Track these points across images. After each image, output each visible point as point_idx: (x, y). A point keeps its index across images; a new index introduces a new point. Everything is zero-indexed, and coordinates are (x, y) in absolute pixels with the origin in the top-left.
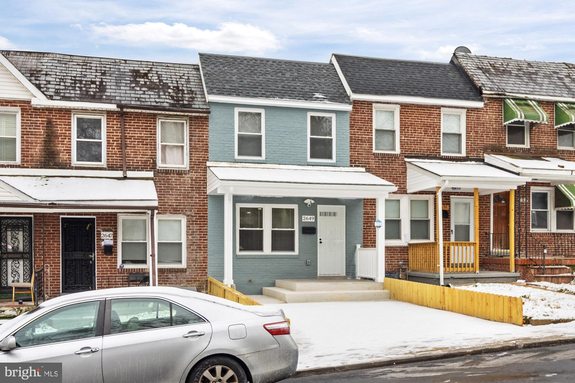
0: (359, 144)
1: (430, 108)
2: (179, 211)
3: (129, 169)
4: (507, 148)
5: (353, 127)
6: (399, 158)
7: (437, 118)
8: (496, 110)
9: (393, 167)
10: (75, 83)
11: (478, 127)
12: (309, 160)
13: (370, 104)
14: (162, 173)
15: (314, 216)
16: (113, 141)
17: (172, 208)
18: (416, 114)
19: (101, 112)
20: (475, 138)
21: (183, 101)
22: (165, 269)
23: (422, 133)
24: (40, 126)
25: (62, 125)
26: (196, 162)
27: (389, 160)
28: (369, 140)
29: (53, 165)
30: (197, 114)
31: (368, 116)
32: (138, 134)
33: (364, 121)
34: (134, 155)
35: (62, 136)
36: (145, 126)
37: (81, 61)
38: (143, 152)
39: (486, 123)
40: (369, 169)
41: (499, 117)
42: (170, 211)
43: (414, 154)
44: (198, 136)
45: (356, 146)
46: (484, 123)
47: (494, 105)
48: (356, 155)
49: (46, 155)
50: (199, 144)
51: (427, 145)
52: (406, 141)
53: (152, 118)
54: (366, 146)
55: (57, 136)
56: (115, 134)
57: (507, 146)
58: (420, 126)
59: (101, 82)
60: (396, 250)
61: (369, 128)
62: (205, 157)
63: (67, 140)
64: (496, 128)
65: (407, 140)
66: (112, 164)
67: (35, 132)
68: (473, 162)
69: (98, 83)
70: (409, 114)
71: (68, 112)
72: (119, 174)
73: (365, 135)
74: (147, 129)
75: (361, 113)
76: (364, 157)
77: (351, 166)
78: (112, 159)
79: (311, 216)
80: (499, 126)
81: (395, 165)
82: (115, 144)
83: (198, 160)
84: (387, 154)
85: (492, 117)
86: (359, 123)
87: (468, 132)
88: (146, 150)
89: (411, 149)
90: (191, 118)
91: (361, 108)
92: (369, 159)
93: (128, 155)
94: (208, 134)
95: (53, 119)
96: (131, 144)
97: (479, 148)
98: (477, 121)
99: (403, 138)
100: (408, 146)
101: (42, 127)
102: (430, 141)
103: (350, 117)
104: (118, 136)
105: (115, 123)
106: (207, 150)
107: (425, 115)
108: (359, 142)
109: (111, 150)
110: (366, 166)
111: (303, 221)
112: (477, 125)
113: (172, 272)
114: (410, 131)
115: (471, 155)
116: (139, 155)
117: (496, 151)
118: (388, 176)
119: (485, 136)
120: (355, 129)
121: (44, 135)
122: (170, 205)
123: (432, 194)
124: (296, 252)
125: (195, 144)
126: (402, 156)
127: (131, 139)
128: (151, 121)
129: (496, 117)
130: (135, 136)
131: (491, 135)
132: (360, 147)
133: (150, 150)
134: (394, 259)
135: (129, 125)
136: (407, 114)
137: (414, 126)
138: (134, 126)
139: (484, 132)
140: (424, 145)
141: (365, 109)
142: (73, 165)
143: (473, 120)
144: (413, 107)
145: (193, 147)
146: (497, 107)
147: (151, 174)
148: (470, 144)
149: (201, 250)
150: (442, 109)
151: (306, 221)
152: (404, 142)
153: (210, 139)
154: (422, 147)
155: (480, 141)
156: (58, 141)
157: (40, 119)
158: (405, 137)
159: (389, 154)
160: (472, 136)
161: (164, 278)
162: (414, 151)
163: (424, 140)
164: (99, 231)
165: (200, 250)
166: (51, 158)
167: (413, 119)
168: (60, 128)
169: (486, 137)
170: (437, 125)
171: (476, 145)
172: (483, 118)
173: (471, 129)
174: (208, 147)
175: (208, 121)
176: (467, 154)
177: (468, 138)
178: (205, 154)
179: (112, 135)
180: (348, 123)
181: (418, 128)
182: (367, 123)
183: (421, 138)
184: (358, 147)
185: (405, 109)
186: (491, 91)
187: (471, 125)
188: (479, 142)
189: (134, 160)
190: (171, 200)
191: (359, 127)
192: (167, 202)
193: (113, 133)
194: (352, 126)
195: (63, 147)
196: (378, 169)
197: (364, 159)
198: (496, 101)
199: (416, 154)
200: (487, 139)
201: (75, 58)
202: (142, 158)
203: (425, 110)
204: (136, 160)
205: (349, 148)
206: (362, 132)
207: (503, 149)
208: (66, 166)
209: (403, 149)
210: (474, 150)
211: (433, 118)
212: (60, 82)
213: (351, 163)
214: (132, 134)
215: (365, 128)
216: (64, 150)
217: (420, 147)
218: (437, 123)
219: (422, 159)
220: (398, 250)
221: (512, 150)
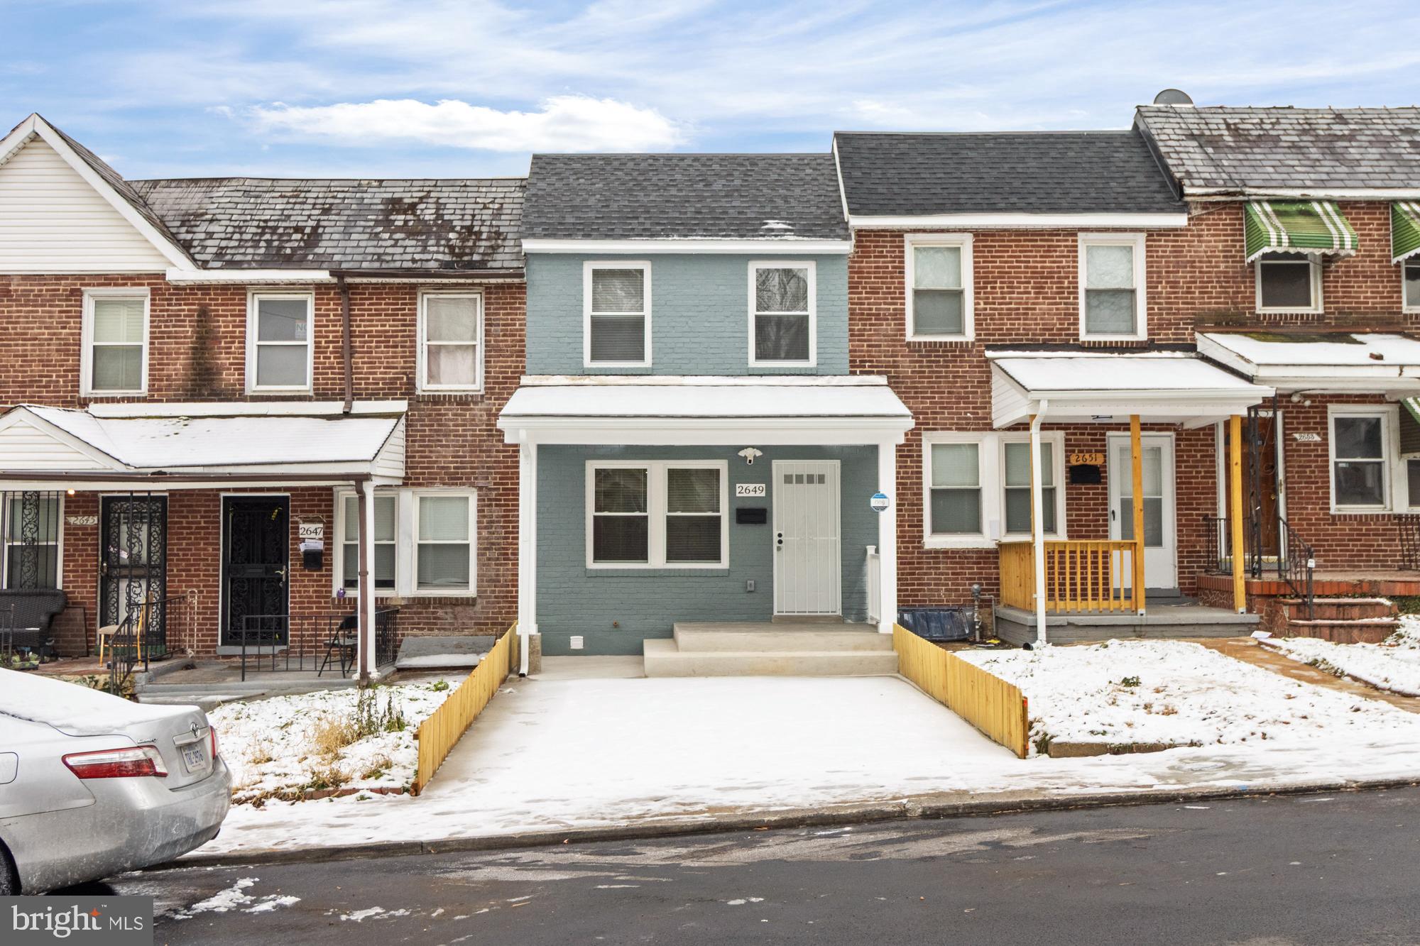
0: (871, 325)
1: (1049, 235)
2: (462, 479)
3: (358, 396)
4: (1259, 316)
5: (858, 288)
6: (972, 351)
7: (1069, 257)
8: (1226, 230)
9: (958, 372)
10: (263, 234)
11: (1178, 272)
12: (753, 363)
13: (897, 235)
14: (427, 403)
15: (764, 485)
16: (326, 342)
17: (445, 473)
18: (1013, 251)
19: (304, 286)
20: (1170, 298)
21: (472, 254)
22: (429, 598)
23: (1029, 293)
24: (184, 321)
25: (226, 316)
26: (498, 378)
27: (947, 356)
28: (896, 315)
29: (209, 395)
30: (500, 281)
31: (894, 262)
32: (377, 326)
33: (884, 272)
34: (368, 368)
35: (226, 337)
36: (392, 310)
37: (289, 189)
38: (388, 362)
39: (1200, 262)
40: (898, 377)
41: (1235, 246)
42: (441, 479)
43: (1010, 340)
44: (504, 325)
45: (864, 330)
46: (1194, 262)
47: (1221, 219)
48: (865, 348)
49: (195, 375)
50: (506, 341)
51: (1042, 319)
52: (988, 311)
53: (406, 294)
54: (888, 327)
55: (217, 338)
56: (331, 328)
57: (1258, 312)
58: (1025, 277)
59: (315, 229)
60: (966, 558)
61: (895, 288)
62: (518, 367)
63: (236, 345)
64: (1228, 272)
65: (991, 309)
66: (323, 389)
67: (176, 332)
68: (1166, 354)
69: (308, 230)
70: (996, 251)
71: (239, 290)
72: (337, 407)
73: (885, 304)
74: (397, 315)
75: (875, 257)
76: (885, 351)
77: (853, 373)
78: (323, 379)
79: (758, 485)
80: (1236, 267)
81: (961, 367)
82: (331, 349)
83: (502, 373)
84: (941, 343)
85: (1216, 247)
86: (870, 278)
87: (1151, 285)
88: (393, 357)
89: (1002, 329)
90: (488, 289)
91: (875, 247)
92: (897, 356)
93: (356, 368)
94: (524, 319)
95: (210, 305)
96: (363, 347)
97: (1181, 319)
98: (1174, 257)
99: (982, 306)
100: (994, 324)
101: (190, 321)
102: (1052, 309)
103: (850, 267)
104: (338, 331)
105: (332, 306)
106: (523, 351)
107: (1036, 251)
108: (871, 319)
109: (322, 360)
110: (890, 372)
111: (738, 495)
112: (1174, 267)
113: (446, 604)
114: (998, 290)
115: (1161, 337)
116: (380, 368)
117: (1227, 324)
118: (944, 393)
119: (1197, 291)
120: (861, 293)
121: (192, 337)
122: (443, 468)
123: (1058, 429)
124: (724, 563)
125: (495, 341)
126: (980, 346)
127: (364, 337)
128: (405, 299)
129: (1227, 246)
130: (371, 331)
131: (1212, 287)
132: (875, 330)
133: (402, 357)
134: (962, 579)
135: (359, 310)
136: (989, 252)
137: (1009, 278)
138: (371, 310)
139: (1195, 282)
140: (1036, 319)
141: (886, 247)
142: (248, 392)
143: (1162, 257)
144: (1004, 236)
145: (493, 346)
146: (1228, 222)
147: (401, 406)
148: (1156, 311)
149: (508, 559)
150: (1081, 236)
151: (745, 495)
152: (984, 315)
153: (529, 330)
154: (1031, 325)
155: (1183, 303)
156: (219, 348)
157: (186, 308)
158: (985, 303)
159: (946, 343)
160: (1161, 293)
161: (428, 618)
162: (1011, 335)
163: (1035, 309)
164: (297, 523)
165: (504, 559)
166: (205, 380)
167: (1006, 262)
168: (223, 322)
169: (1200, 293)
170: (1069, 272)
171: (1174, 314)
172: (1190, 251)
173: (1158, 277)
174: (524, 346)
175: (525, 293)
176: (1149, 334)
177: (1152, 298)
178: (517, 362)
179: (326, 332)
180: (846, 280)
181: (1018, 282)
182: (892, 278)
183: (1027, 303)
184: (870, 330)
185: (987, 241)
186: (1206, 186)
187: (1157, 267)
188: (1181, 306)
189: (368, 379)
190: (445, 457)
191: (870, 288)
192: (435, 462)
193: (328, 326)
194: (853, 287)
195: (229, 359)
196: (920, 377)
197: (885, 356)
198: (1224, 208)
199: (1015, 340)
200: (1203, 298)
201: (280, 183)
202: (385, 373)
203: (1036, 241)
204: (373, 379)
205: (847, 334)
206: (879, 298)
207: (1248, 318)
208: (235, 394)
209: (982, 330)
210: (1167, 324)
211: (1057, 257)
212: (233, 233)
213: (852, 367)
214: (365, 326)
215: (887, 288)
216: (231, 364)
217: (1025, 324)
218: (1069, 267)
219: (1031, 351)
220: (972, 558)
221: (1274, 321)
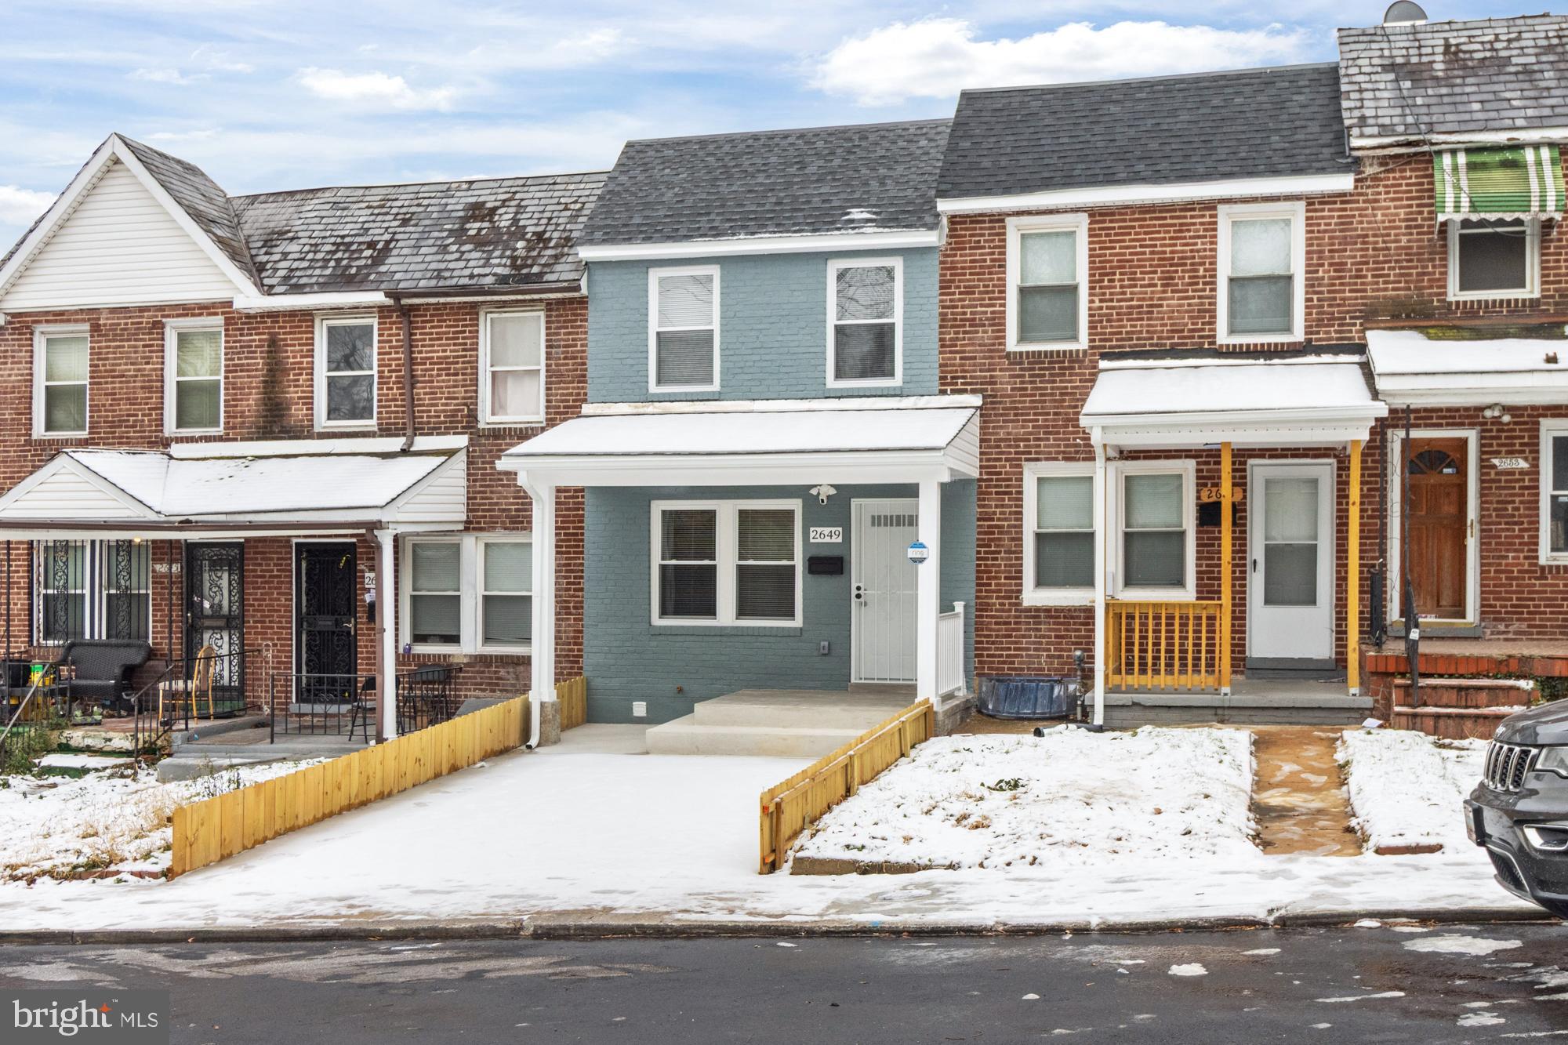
0: (965, 332)
1: (1181, 210)
2: (522, 522)
3: (418, 431)
4: (1450, 303)
5: (950, 287)
6: (1083, 361)
7: (1205, 237)
8: (1411, 192)
9: (1066, 388)
10: (335, 252)
11: (1345, 250)
12: (832, 383)
13: (998, 219)
14: (488, 437)
15: (840, 529)
16: (389, 371)
17: (507, 517)
18: (1137, 234)
19: (367, 310)
20: (1334, 285)
21: (531, 266)
22: (491, 656)
23: (1155, 285)
24: (255, 352)
25: (294, 345)
26: (559, 407)
27: (1054, 368)
28: (994, 319)
29: (279, 432)
30: (559, 295)
31: (993, 253)
32: (438, 351)
33: (981, 267)
34: (430, 399)
35: (294, 369)
36: (454, 333)
37: (379, 198)
38: (449, 392)
39: (1375, 236)
40: (995, 396)
41: (1421, 213)
42: (503, 523)
43: (1130, 346)
44: (565, 346)
45: (957, 339)
46: (1367, 236)
47: (1404, 178)
48: (958, 361)
49: (266, 410)
50: (567, 364)
51: (1170, 318)
52: (1104, 311)
53: (467, 314)
54: (985, 334)
55: (286, 370)
56: (393, 356)
57: (1451, 298)
58: (1151, 266)
59: (388, 242)
60: (1072, 617)
61: (994, 286)
62: (578, 394)
63: (304, 377)
64: (1411, 248)
65: (1108, 308)
66: (387, 424)
67: (248, 365)
68: (1326, 358)
69: (380, 246)
70: (1116, 234)
71: (306, 317)
72: (396, 444)
73: (982, 306)
74: (458, 338)
75: (971, 248)
76: (980, 364)
77: (943, 392)
78: (387, 412)
79: (833, 529)
80: (1422, 240)
81: (1070, 381)
82: (394, 379)
83: (562, 401)
84: (1046, 352)
85: (1397, 215)
86: (965, 275)
87: (1311, 269)
88: (454, 386)
89: (1121, 333)
90: (549, 306)
91: (971, 236)
92: (994, 370)
93: (419, 400)
94: (585, 339)
95: (279, 334)
96: (425, 376)
97: (1348, 312)
98: (1341, 231)
99: (1097, 304)
100: (1111, 327)
101: (261, 352)
102: (1183, 305)
103: (942, 262)
104: (400, 359)
105: (394, 331)
106: (585, 376)
107: (1165, 232)
108: (964, 326)
109: (385, 391)
110: (986, 390)
112: (1340, 244)
113: (507, 664)
114: (1117, 283)
115: (1321, 337)
116: (441, 399)
117: (1408, 316)
118: (1048, 414)
119: (1369, 274)
120: (954, 294)
121: (262, 370)
122: (504, 510)
123: (1187, 457)
125: (556, 365)
126: (1094, 354)
127: (425, 364)
128: (465, 320)
129: (1411, 213)
130: (433, 358)
131: (1390, 268)
132: (969, 339)
133: (463, 386)
134: (1067, 643)
135: (421, 334)
136: (1107, 235)
137: (1130, 267)
138: (432, 334)
139: (1367, 263)
140: (1163, 319)
141: (983, 235)
142: (317, 429)
143: (1325, 231)
144: (1126, 214)
145: (554, 371)
146: (1413, 180)
147: (461, 441)
148: (1315, 302)
149: (570, 614)
150: (1222, 209)
151: (819, 540)
152: (1099, 315)
153: (590, 350)
154: (1156, 326)
155: (1351, 291)
156: (288, 381)
157: (257, 337)
158: (1101, 301)
159: (1052, 352)
160: (1323, 278)
161: (491, 678)
162: (1132, 339)
163: (1161, 306)
164: (363, 571)
165: (566, 614)
166: (276, 416)
167: (1127, 247)
168: (292, 352)
169: (1373, 276)
170: (1205, 257)
171: (1339, 305)
172: (1361, 222)
173: (1319, 258)
174: (586, 370)
175: (586, 308)
176: (1306, 333)
177: (1311, 285)
178: (578, 388)
179: (389, 360)
180: (937, 277)
181: (1141, 273)
182: (990, 273)
183: (1151, 299)
184: (964, 339)
185: (1104, 222)
186: (1380, 135)
187: (1318, 245)
188: (1348, 294)
189: (430, 411)
190: (506, 498)
191: (965, 287)
192: (497, 504)
193: (390, 353)
194: (945, 286)
195: (297, 392)
196: (1021, 396)
197: (981, 371)
198: (1409, 163)
199: (1136, 345)
200: (1377, 283)
201: (373, 191)
202: (447, 405)
203: (1165, 218)
204: (435, 411)
205: (937, 345)
206: (974, 300)
207: (1437, 308)
208: (303, 432)
209: (1096, 334)
210: (1329, 320)
211: (1190, 238)
212: (308, 252)
213: (942, 384)
214: (427, 352)
215: (984, 286)
216: (299, 398)
217: (1148, 326)
218: (1205, 250)
219: (1155, 359)
220: (1078, 617)
221: (1471, 311)
